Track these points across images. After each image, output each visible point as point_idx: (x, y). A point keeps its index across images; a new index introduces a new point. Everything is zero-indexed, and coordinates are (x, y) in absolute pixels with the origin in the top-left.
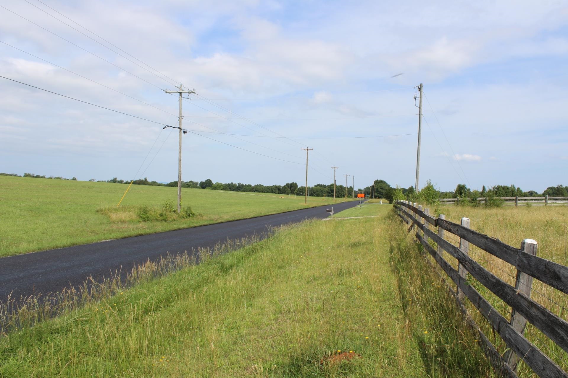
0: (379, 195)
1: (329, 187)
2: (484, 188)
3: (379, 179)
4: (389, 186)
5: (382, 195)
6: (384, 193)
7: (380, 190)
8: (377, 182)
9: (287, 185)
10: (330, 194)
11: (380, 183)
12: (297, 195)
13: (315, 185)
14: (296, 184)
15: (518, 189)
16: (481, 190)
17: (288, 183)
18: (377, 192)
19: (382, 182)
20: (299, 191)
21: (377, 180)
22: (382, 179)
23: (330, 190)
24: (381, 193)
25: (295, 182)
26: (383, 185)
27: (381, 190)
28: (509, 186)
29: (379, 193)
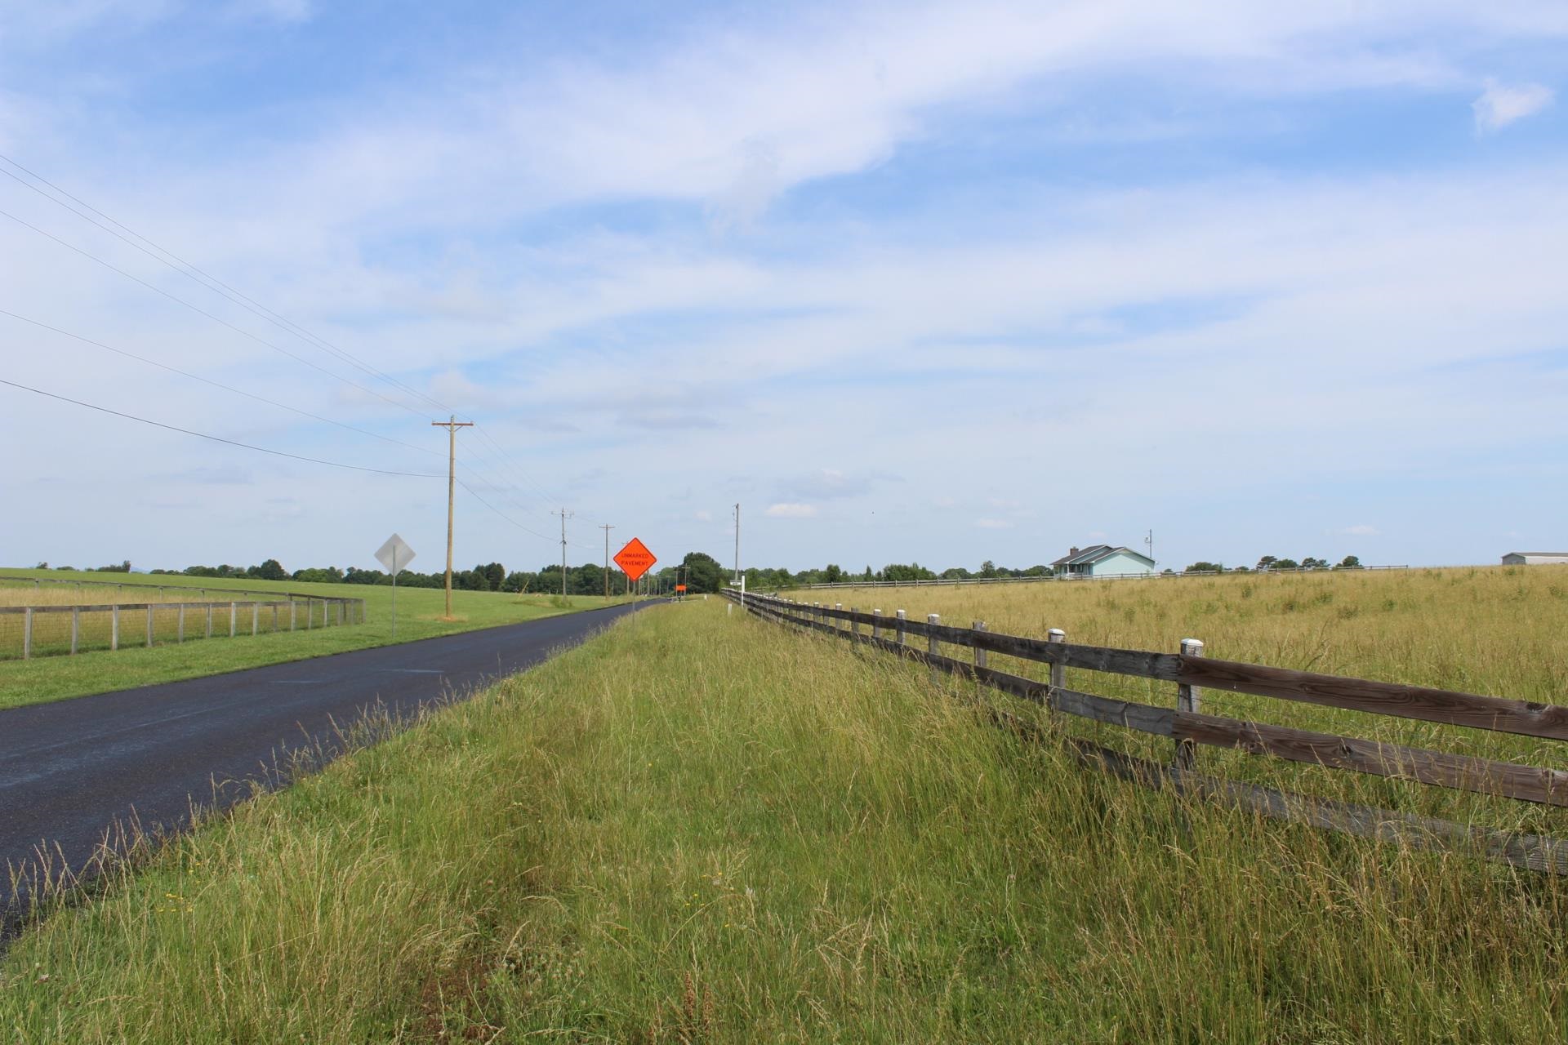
0: (697, 587)
1: (579, 573)
2: (869, 570)
3: (695, 552)
4: (717, 565)
5: (703, 586)
6: (706, 584)
7: (697, 575)
8: (690, 558)
9: (479, 569)
10: (584, 589)
11: (697, 559)
12: (506, 591)
13: (544, 569)
14: (499, 566)
15: (924, 569)
16: (864, 572)
17: (481, 565)
18: (691, 581)
19: (702, 557)
20: (511, 584)
21: (690, 552)
22: (702, 552)
23: (582, 579)
24: (702, 581)
25: (496, 563)
26: (703, 564)
27: (700, 576)
28: (910, 565)
29: (695, 584)
